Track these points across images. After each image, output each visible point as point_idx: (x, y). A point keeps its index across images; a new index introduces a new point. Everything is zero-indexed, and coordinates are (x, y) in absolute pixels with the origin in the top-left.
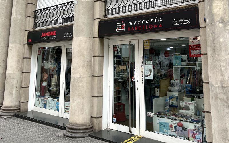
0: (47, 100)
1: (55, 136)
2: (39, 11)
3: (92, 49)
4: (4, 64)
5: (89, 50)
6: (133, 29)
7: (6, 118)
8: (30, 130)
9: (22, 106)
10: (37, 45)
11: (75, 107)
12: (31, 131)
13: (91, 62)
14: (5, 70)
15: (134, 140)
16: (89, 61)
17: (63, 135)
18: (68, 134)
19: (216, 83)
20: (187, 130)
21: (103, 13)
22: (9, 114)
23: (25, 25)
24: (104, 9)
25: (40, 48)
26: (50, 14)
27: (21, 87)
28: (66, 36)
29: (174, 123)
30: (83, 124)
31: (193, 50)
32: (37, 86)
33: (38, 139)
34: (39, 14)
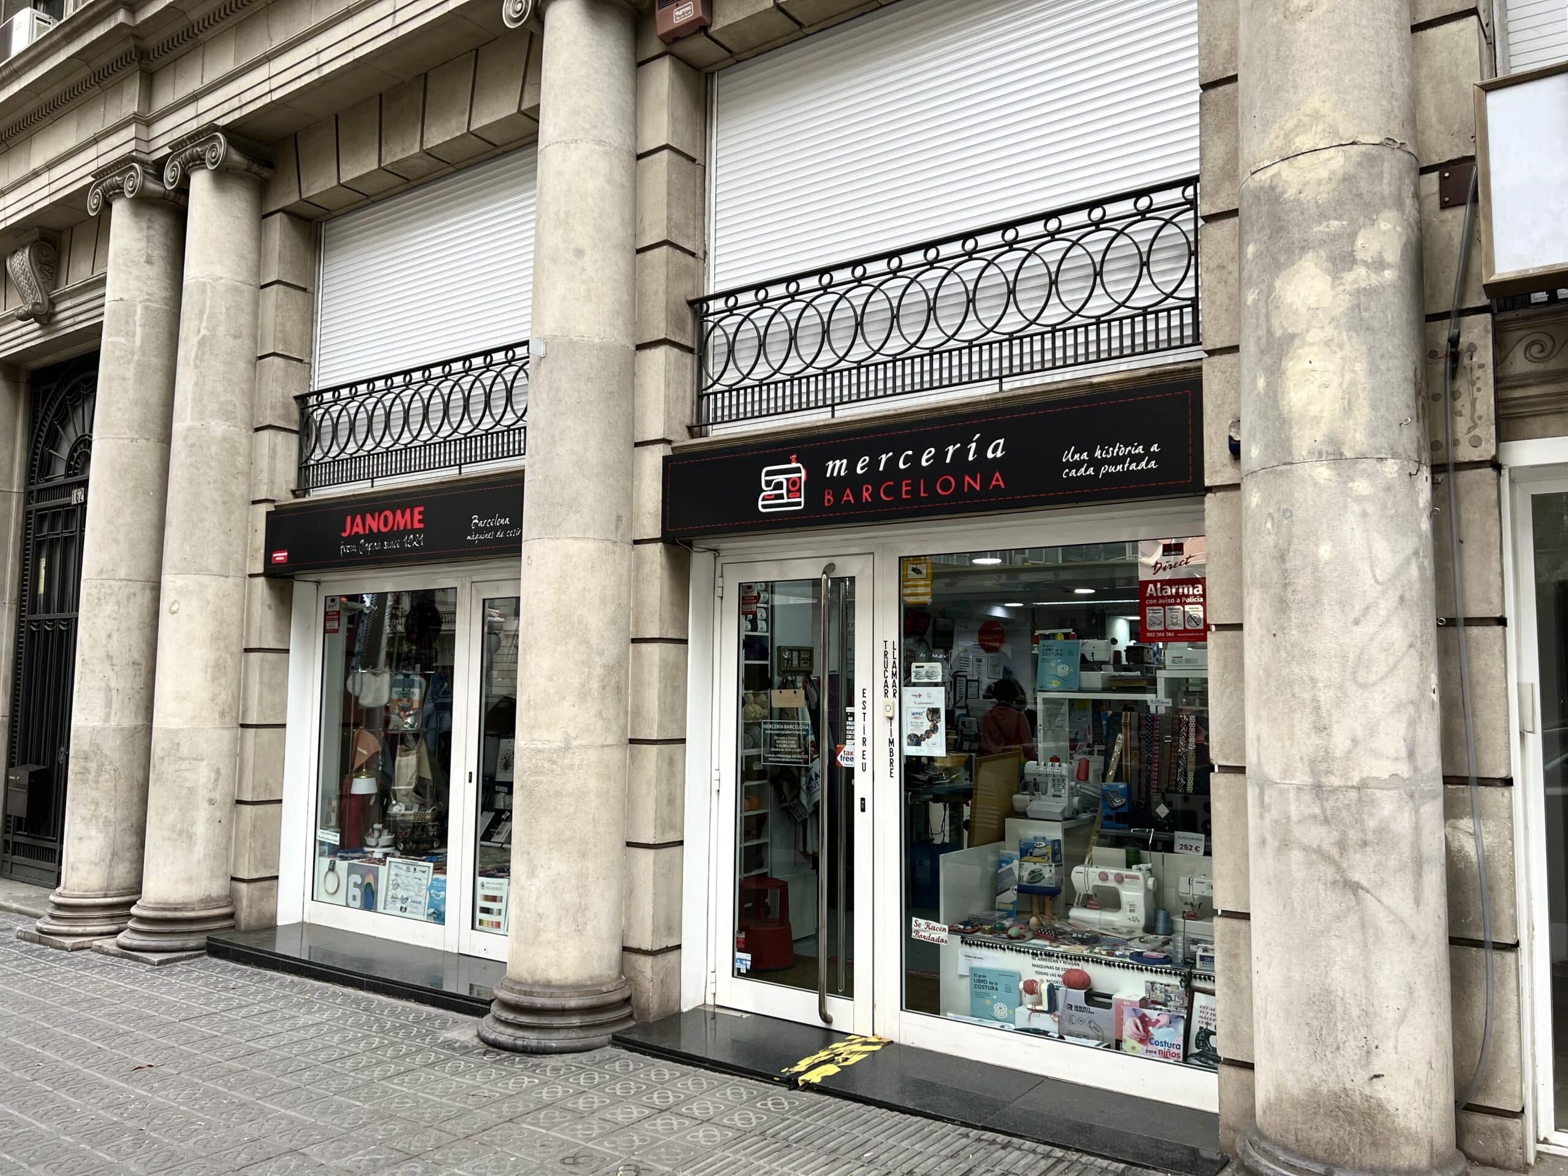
0: (381, 867)
1: (437, 1045)
2: (328, 396)
3: (629, 604)
4: (140, 682)
5: (610, 609)
6: (849, 496)
7: (160, 963)
8: (301, 1022)
9: (245, 902)
10: (318, 583)
11: (538, 899)
12: (306, 1027)
13: (623, 672)
14: (142, 712)
15: (846, 1059)
16: (611, 663)
17: (476, 1040)
18: (505, 1035)
19: (1287, 772)
20: (1108, 1006)
21: (686, 414)
22: (176, 942)
23: (250, 473)
24: (688, 389)
25: (333, 600)
26: (388, 415)
27: (239, 802)
28: (481, 533)
29: (1043, 970)
30: (585, 986)
31: (1157, 605)
32: (322, 796)
33: (349, 1063)
34: (327, 416)
